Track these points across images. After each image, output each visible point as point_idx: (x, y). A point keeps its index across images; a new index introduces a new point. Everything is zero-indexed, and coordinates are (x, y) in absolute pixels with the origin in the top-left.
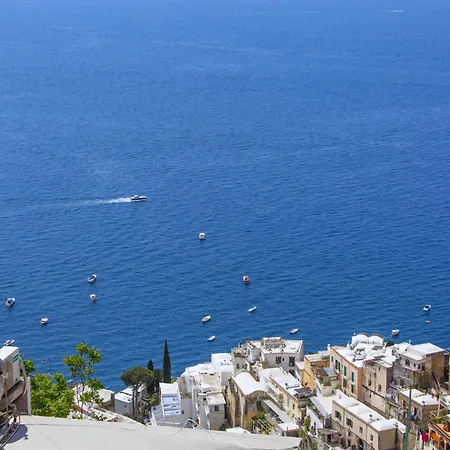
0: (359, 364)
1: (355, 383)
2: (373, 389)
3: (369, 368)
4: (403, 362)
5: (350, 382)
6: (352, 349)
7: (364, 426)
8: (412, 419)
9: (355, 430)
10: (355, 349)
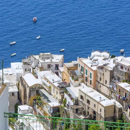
0: (94, 68)
1: (92, 79)
2: (102, 82)
3: (100, 71)
4: (119, 67)
5: (89, 79)
6: (91, 59)
7: (96, 104)
8: (124, 100)
9: (91, 106)
10: (93, 60)
